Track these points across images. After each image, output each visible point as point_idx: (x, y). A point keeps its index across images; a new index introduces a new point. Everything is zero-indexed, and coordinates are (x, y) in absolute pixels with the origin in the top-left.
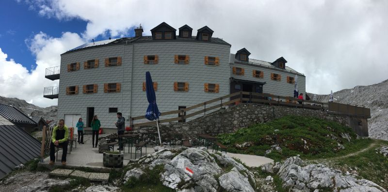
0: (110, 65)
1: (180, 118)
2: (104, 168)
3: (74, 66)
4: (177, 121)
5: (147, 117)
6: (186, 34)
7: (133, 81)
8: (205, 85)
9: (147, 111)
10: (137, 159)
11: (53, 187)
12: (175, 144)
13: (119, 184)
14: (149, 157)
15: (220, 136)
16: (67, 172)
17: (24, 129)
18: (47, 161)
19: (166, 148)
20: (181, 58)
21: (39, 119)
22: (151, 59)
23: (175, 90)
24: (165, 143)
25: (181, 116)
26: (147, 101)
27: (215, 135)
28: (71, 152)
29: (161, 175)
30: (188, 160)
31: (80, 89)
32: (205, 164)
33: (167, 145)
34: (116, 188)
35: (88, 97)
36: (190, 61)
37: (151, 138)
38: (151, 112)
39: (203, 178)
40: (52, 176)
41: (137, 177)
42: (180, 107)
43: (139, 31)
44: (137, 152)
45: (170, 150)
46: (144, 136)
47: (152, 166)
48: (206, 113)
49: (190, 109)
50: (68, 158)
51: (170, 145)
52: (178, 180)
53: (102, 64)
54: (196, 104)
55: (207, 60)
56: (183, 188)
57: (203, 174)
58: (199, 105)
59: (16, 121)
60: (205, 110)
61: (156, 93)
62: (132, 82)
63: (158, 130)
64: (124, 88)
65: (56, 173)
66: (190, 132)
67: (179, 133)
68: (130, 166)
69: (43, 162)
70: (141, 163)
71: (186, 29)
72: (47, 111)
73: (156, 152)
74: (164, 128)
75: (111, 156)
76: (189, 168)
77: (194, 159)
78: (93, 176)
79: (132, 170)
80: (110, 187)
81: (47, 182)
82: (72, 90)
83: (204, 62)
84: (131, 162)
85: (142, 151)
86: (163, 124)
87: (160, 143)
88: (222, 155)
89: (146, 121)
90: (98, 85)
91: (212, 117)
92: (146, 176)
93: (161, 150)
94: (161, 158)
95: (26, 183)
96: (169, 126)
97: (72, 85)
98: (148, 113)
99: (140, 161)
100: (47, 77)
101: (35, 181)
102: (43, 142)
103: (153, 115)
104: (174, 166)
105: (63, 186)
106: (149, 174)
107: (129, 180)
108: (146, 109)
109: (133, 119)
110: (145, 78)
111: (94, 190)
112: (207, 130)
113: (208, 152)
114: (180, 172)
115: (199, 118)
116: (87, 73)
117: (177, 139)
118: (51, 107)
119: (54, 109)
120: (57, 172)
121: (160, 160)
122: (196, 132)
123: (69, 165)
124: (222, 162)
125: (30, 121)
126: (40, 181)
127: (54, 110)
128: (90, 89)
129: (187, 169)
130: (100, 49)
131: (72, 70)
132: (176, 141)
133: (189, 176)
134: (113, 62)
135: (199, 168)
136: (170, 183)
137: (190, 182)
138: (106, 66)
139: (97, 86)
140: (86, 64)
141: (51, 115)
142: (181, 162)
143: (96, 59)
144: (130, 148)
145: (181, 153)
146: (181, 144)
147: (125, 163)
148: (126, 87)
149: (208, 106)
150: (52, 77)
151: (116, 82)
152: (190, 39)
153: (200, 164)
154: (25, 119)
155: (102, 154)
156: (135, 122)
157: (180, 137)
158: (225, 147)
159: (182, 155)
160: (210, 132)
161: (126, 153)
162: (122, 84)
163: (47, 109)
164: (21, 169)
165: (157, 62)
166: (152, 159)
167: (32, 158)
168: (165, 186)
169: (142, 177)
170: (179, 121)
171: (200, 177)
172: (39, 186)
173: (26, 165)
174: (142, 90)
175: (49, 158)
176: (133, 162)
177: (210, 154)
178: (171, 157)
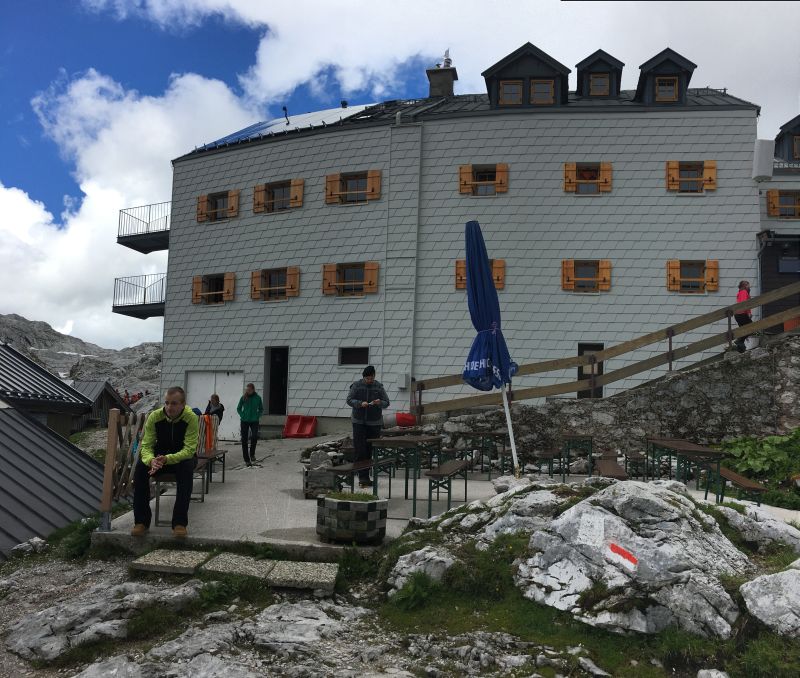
0: (345, 200)
1: (585, 385)
2: (318, 545)
3: (220, 201)
4: (574, 395)
5: (470, 378)
6: (599, 85)
7: (423, 255)
8: (670, 267)
9: (470, 359)
10: (434, 519)
11: (142, 608)
12: (568, 471)
13: (370, 598)
14: (477, 511)
15: (729, 446)
16: (189, 560)
17: (44, 421)
18: (124, 527)
19: (534, 483)
20: (586, 175)
21: (100, 387)
22: (484, 177)
23: (565, 288)
24: (533, 467)
25: (587, 377)
26: (470, 323)
27: (711, 443)
28: (206, 497)
29: (517, 569)
30: (617, 521)
31: (241, 283)
32: (682, 535)
33: (539, 472)
34: (362, 610)
35: (267, 312)
36: (616, 184)
37: (483, 451)
38: (483, 363)
39: (677, 581)
40: (139, 574)
41: (435, 574)
42: (583, 347)
43: (444, 75)
44: (434, 495)
45: (549, 489)
46: (460, 442)
47: (485, 540)
48: (677, 365)
49: (617, 351)
50: (193, 513)
51: (551, 472)
52: (583, 583)
53: (317, 194)
54: (637, 336)
55: (675, 174)
56: (600, 610)
57: (679, 569)
58: (649, 339)
59: (15, 393)
60: (670, 356)
61: (502, 298)
62: (418, 259)
63: (509, 422)
64: (390, 280)
65: (152, 563)
66: (620, 431)
67: (582, 433)
68: (408, 539)
69: (109, 529)
70: (447, 529)
71: (601, 66)
72: (128, 362)
73: (502, 495)
74: (527, 418)
75: (344, 506)
76: (621, 546)
77: (638, 517)
78: (284, 571)
79: (418, 553)
80: (338, 609)
81: (122, 594)
82: (214, 289)
83: (663, 183)
84: (412, 525)
85: (454, 492)
86: (523, 402)
87: (516, 464)
88: (748, 511)
89: (467, 391)
90: (304, 269)
91: (696, 378)
92: (464, 573)
93: (519, 488)
94: (518, 514)
95: (49, 598)
96: (544, 412)
97: (210, 272)
98: (474, 366)
99: (446, 522)
100: (126, 241)
101: (82, 590)
102: (111, 464)
103: (488, 372)
104: (564, 539)
105: (176, 603)
106: (472, 563)
107: (405, 586)
108: (467, 352)
109: (421, 386)
110: (463, 245)
111: (285, 618)
112: (680, 423)
113: (690, 498)
114: (589, 559)
115: (646, 384)
116: (264, 226)
117: (573, 453)
118: (143, 347)
119: (151, 353)
120: (155, 559)
121: (513, 519)
122: (640, 432)
123: (196, 537)
124: (748, 536)
125: (65, 394)
126: (98, 591)
127: (149, 359)
128: (275, 284)
129: (615, 549)
130: (309, 141)
131: (214, 218)
132: (570, 459)
133: (623, 572)
134: (352, 188)
135: (661, 549)
136: (549, 590)
137: (629, 591)
138: (330, 202)
139: (298, 273)
140: (261, 197)
141: (140, 373)
142: (592, 526)
143: (293, 177)
144: (411, 482)
145: (592, 498)
146: (589, 470)
147: (394, 529)
148: (396, 274)
149: (680, 341)
150: (143, 243)
151: (362, 259)
152: (616, 103)
153: (663, 534)
154: (49, 389)
155: (315, 502)
156: (429, 397)
157: (584, 446)
158: (751, 483)
159: (595, 503)
160: (692, 431)
161: (398, 499)
162: (383, 265)
163: (127, 352)
164: (35, 554)
165: (503, 189)
166: (484, 516)
167: (72, 516)
168: (532, 601)
169: (450, 575)
170: (581, 395)
171: (663, 577)
172: (93, 607)
173: (53, 539)
174: (452, 289)
175: (129, 516)
176: (421, 526)
177: (698, 506)
178: (556, 511)
